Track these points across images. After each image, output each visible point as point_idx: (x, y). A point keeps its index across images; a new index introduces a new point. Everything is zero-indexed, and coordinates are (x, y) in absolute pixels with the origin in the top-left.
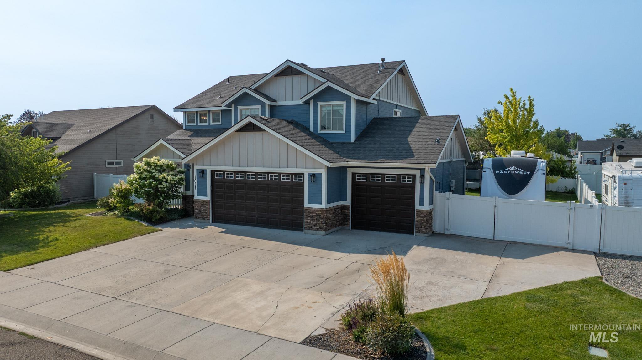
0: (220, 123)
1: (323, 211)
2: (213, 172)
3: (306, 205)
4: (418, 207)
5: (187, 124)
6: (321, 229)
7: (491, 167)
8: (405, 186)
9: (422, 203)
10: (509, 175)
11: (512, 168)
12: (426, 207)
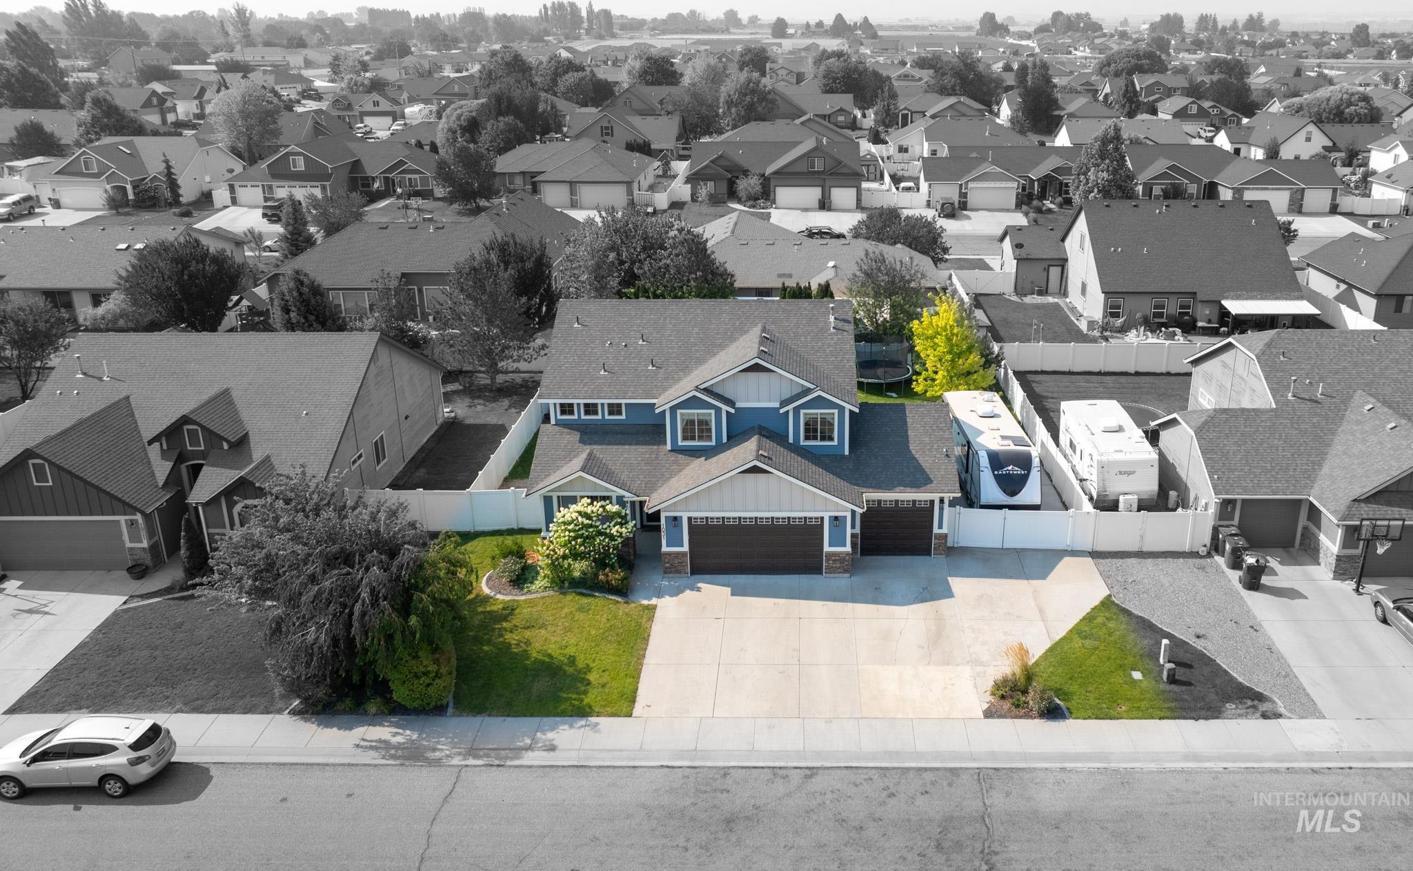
0: (623, 417)
1: (847, 554)
2: (690, 519)
3: (827, 548)
4: (936, 530)
5: (559, 417)
6: (846, 571)
7: (988, 466)
8: (922, 509)
9: (940, 527)
10: (1008, 476)
11: (1010, 468)
12: (945, 530)
